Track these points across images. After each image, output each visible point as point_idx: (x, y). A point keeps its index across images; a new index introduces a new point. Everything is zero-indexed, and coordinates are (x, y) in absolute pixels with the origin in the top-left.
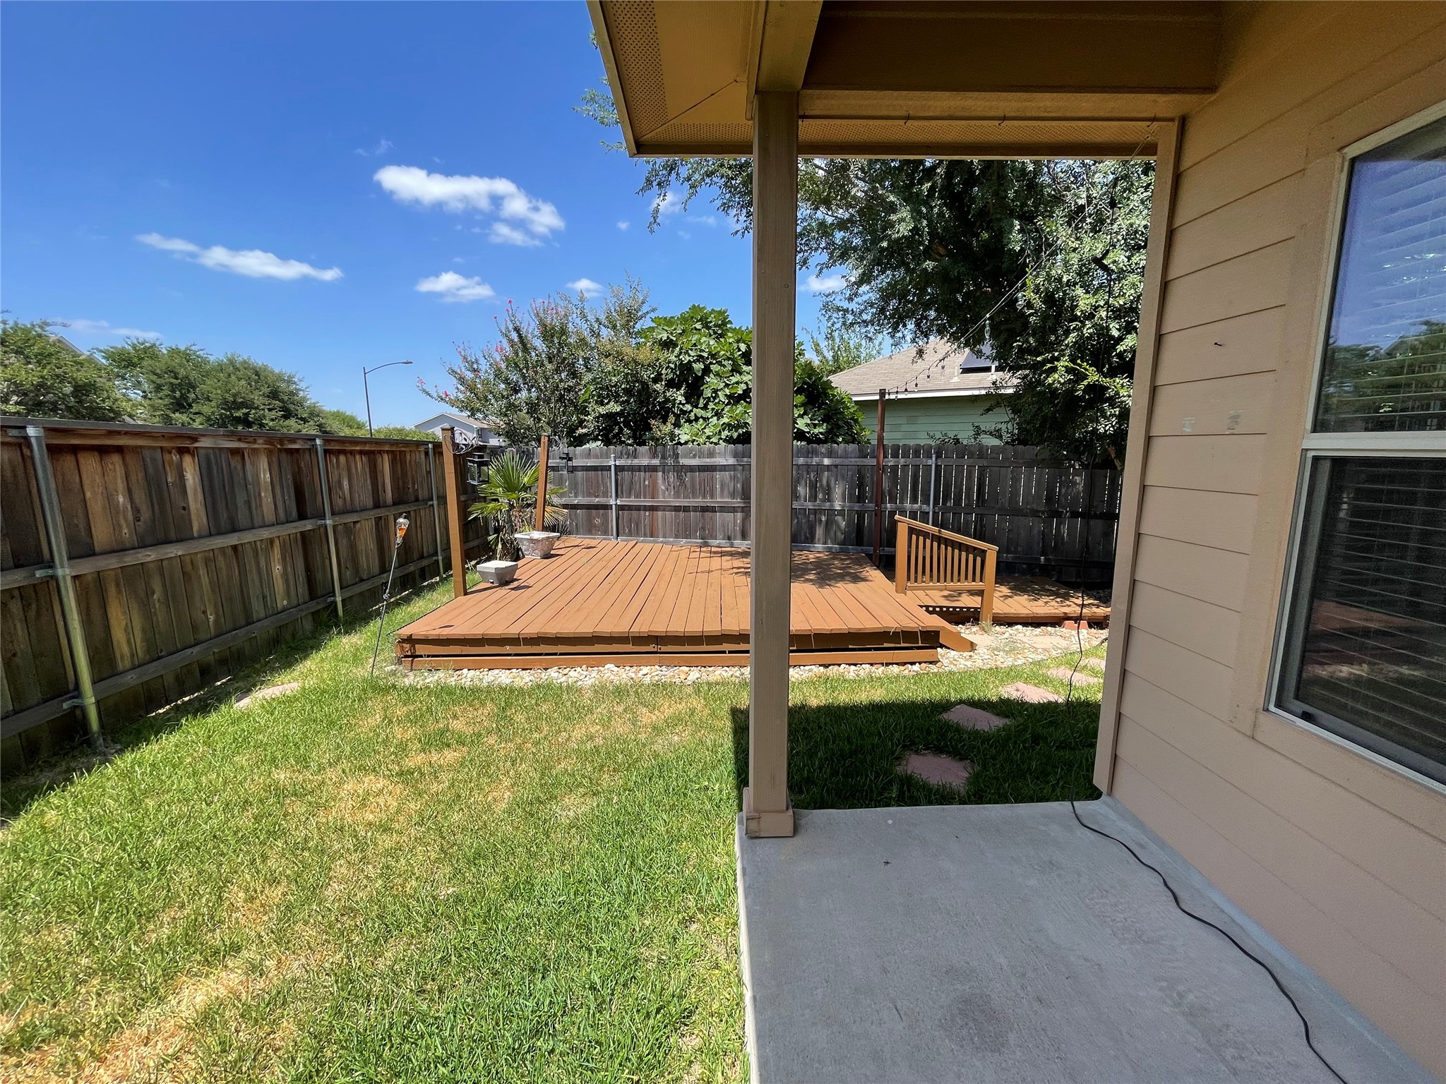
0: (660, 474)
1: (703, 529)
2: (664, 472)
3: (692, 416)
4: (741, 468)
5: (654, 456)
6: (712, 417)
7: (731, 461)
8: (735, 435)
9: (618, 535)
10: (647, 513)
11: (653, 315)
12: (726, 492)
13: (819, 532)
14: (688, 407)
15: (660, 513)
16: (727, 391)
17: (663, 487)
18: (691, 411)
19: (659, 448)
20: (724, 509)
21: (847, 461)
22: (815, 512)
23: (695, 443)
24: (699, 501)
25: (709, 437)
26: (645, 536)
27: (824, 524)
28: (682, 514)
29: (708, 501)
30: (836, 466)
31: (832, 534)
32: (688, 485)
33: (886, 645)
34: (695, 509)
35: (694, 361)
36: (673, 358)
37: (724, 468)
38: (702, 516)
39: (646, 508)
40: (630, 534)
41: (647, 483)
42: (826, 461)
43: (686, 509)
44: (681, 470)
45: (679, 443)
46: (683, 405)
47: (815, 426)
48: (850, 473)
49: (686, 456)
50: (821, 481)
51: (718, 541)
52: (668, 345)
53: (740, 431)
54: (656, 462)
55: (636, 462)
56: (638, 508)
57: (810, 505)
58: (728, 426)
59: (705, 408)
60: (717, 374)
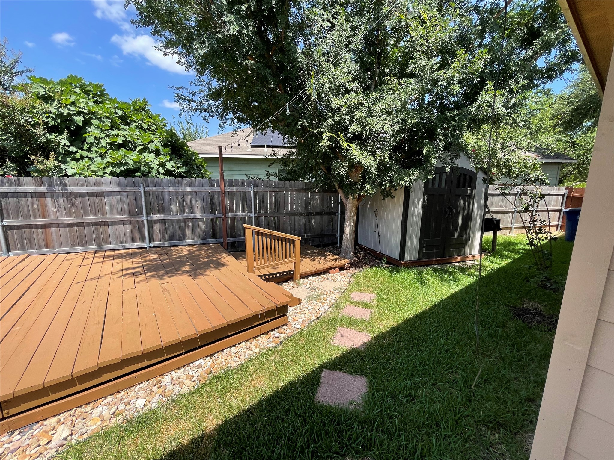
0: (49, 199)
1: (98, 238)
2: (52, 197)
3: (78, 156)
4: (125, 194)
5: (41, 184)
6: (96, 157)
7: (116, 189)
8: (118, 171)
9: (9, 249)
10: (40, 230)
11: (29, 74)
12: (115, 211)
13: (188, 232)
14: (73, 149)
15: (53, 230)
16: (109, 140)
17: (54, 209)
18: (77, 152)
19: (45, 179)
20: (114, 223)
21: (202, 189)
22: (184, 220)
23: (82, 176)
24: (91, 218)
25: (94, 172)
26: (40, 247)
27: (191, 227)
28: (76, 229)
29: (100, 218)
30: (195, 192)
31: (197, 233)
32: (79, 207)
34: (89, 224)
35: (74, 114)
36: (52, 109)
37: (111, 194)
38: (96, 229)
39: (37, 227)
40: (23, 248)
41: (35, 206)
42: (188, 189)
43: (78, 225)
44: (70, 196)
45: (66, 175)
46: (68, 147)
47: (178, 167)
48: (205, 196)
49: (75, 185)
50: (186, 201)
51: (112, 246)
52: (47, 99)
53: (122, 168)
54: (43, 189)
55: (20, 190)
56: (30, 227)
57: (180, 217)
58: (112, 164)
59: (89, 150)
60: (98, 127)
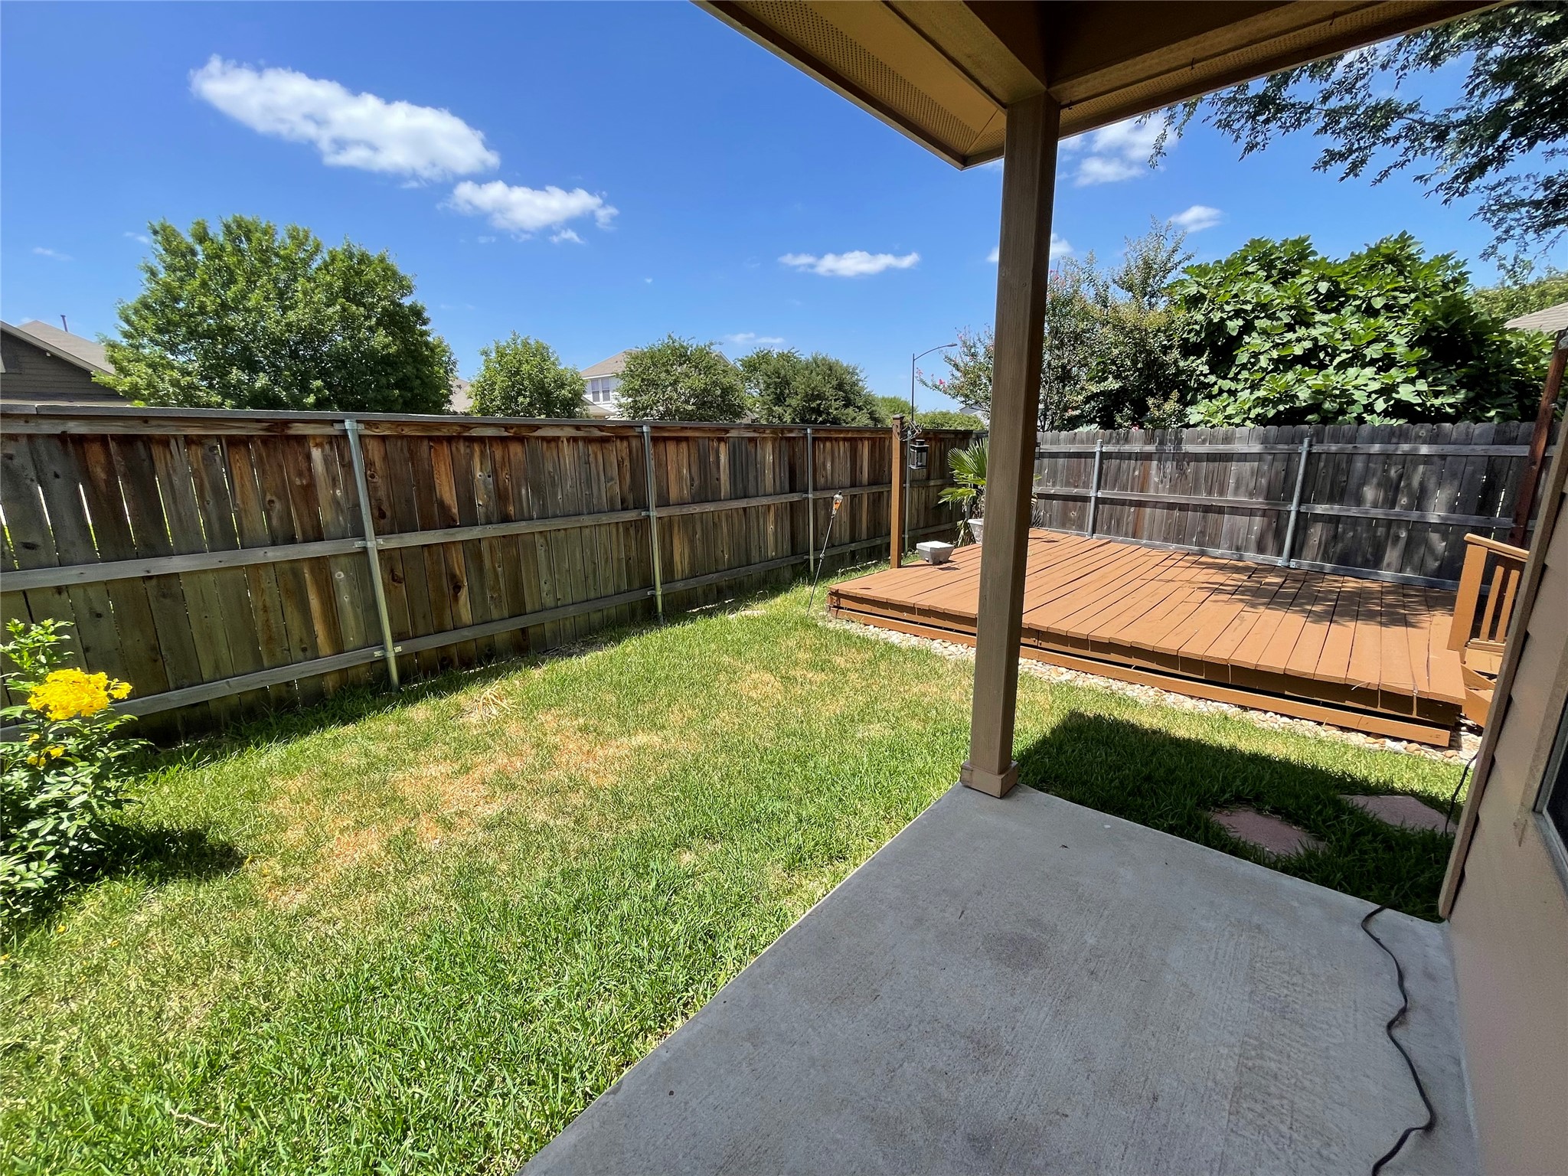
0: (1155, 463)
1: (1203, 533)
2: (1159, 460)
3: (1215, 390)
4: (1270, 457)
5: (1150, 440)
6: (1243, 390)
7: (1256, 448)
8: (1271, 413)
9: (1094, 532)
10: (1132, 509)
11: (1186, 264)
12: (1243, 489)
13: (1392, 555)
14: (1212, 379)
15: (1148, 510)
16: (1275, 354)
17: (1156, 480)
18: (1215, 383)
19: (1158, 432)
20: (1235, 510)
21: (1466, 450)
22: (1389, 523)
23: (1209, 425)
24: (1202, 498)
25: (1229, 417)
26: (1126, 535)
27: (1402, 544)
28: (1176, 513)
29: (1215, 499)
30: (1443, 457)
31: (1416, 559)
32: (1190, 478)
33: (1348, 703)
34: (1195, 508)
35: (1230, 318)
36: (1199, 317)
37: (1244, 457)
38: (1204, 517)
39: (1131, 503)
40: (1108, 532)
41: (1137, 473)
42: (1424, 450)
43: (1183, 507)
44: (1182, 459)
45: (1188, 426)
46: (1205, 376)
47: (1437, 394)
48: (1470, 468)
49: (1192, 441)
50: (1409, 478)
51: (1220, 551)
52: (1195, 301)
53: (1281, 408)
54: (1151, 448)
55: (1127, 448)
56: (1123, 503)
57: (1379, 513)
58: (1263, 402)
59: (1235, 379)
60: (1264, 332)
